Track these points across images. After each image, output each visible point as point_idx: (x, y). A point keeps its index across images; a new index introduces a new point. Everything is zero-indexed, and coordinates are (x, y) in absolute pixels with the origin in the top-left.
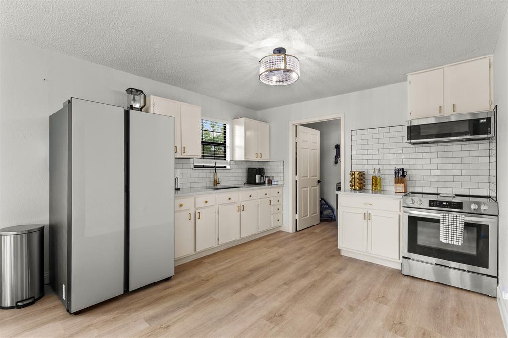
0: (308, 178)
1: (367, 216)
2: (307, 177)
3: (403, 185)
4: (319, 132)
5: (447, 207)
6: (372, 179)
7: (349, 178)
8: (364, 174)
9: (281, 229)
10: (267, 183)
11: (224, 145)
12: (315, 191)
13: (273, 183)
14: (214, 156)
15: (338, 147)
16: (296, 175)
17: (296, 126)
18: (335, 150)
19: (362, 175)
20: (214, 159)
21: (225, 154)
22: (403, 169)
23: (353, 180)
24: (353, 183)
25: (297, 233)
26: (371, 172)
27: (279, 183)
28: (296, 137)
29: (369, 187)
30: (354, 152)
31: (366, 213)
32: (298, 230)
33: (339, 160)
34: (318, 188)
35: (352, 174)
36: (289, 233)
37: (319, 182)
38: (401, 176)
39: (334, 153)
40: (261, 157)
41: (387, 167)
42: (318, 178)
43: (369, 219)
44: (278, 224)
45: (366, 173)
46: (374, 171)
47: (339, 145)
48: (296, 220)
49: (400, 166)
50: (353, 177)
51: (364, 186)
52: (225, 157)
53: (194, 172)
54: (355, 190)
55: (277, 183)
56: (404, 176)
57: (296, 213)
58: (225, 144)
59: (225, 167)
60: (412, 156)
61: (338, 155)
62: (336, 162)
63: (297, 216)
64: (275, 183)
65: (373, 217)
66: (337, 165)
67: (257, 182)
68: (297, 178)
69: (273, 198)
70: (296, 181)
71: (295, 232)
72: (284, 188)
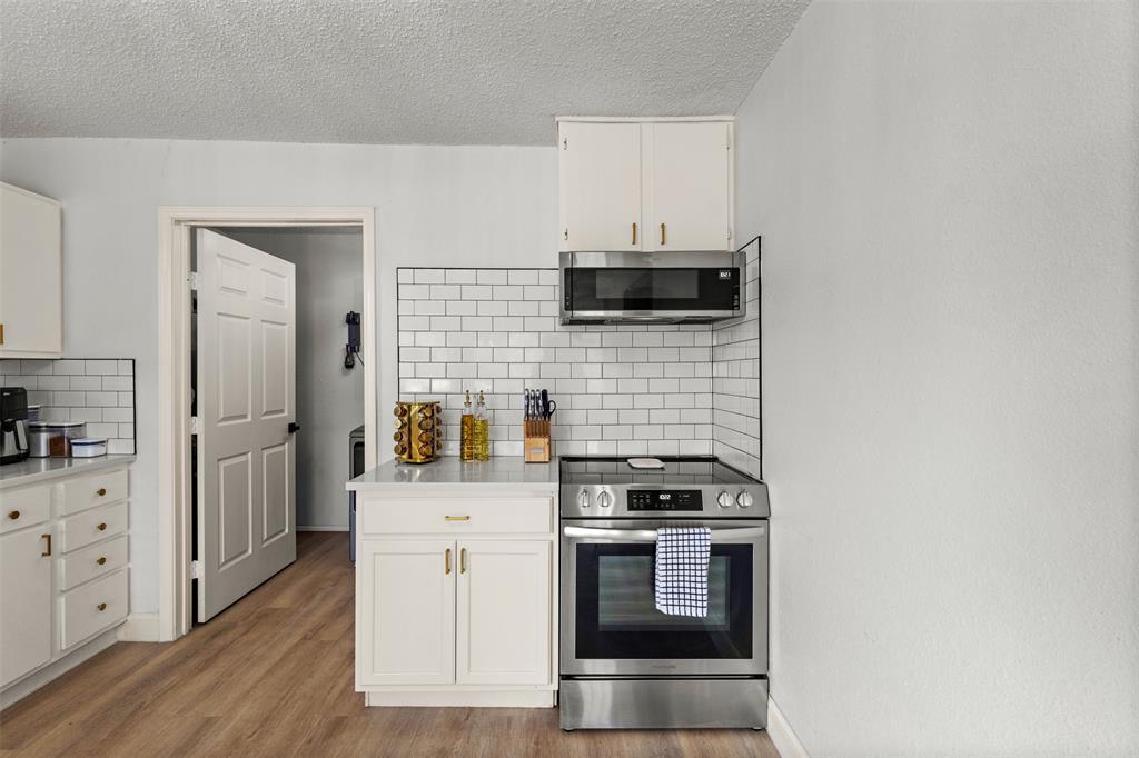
0: (249, 419)
1: (456, 561)
2: (245, 416)
3: (547, 440)
4: (290, 268)
5: (670, 509)
6: (463, 423)
7: (392, 424)
8: (439, 410)
9: (122, 636)
10: (44, 451)
12: (275, 461)
13: (77, 451)
15: (354, 320)
16: (194, 413)
17: (193, 231)
18: (346, 329)
19: (433, 410)
22: (545, 393)
23: (406, 430)
24: (405, 438)
25: (201, 631)
26: (458, 403)
27: (112, 448)
28: (194, 268)
29: (453, 448)
30: (406, 339)
31: (453, 549)
32: (202, 618)
33: (356, 359)
34: (288, 449)
35: (403, 411)
36: (158, 647)
37: (292, 428)
38: (541, 413)
39: (343, 337)
40: (2, 343)
41: (501, 386)
42: (289, 414)
43: (463, 570)
44: (104, 620)
45: (442, 406)
46: (468, 398)
47: (358, 315)
48: (195, 582)
49: (536, 386)
50: (406, 418)
51: (439, 447)
54: (411, 463)
55: (100, 450)
56: (547, 413)
57: (195, 557)
60: (563, 355)
61: (354, 345)
62: (349, 365)
63: (199, 569)
64: (90, 451)
65: (472, 561)
66: (353, 372)
68: (198, 426)
69: (62, 523)
70: (195, 437)
71: (190, 631)
72: (133, 467)
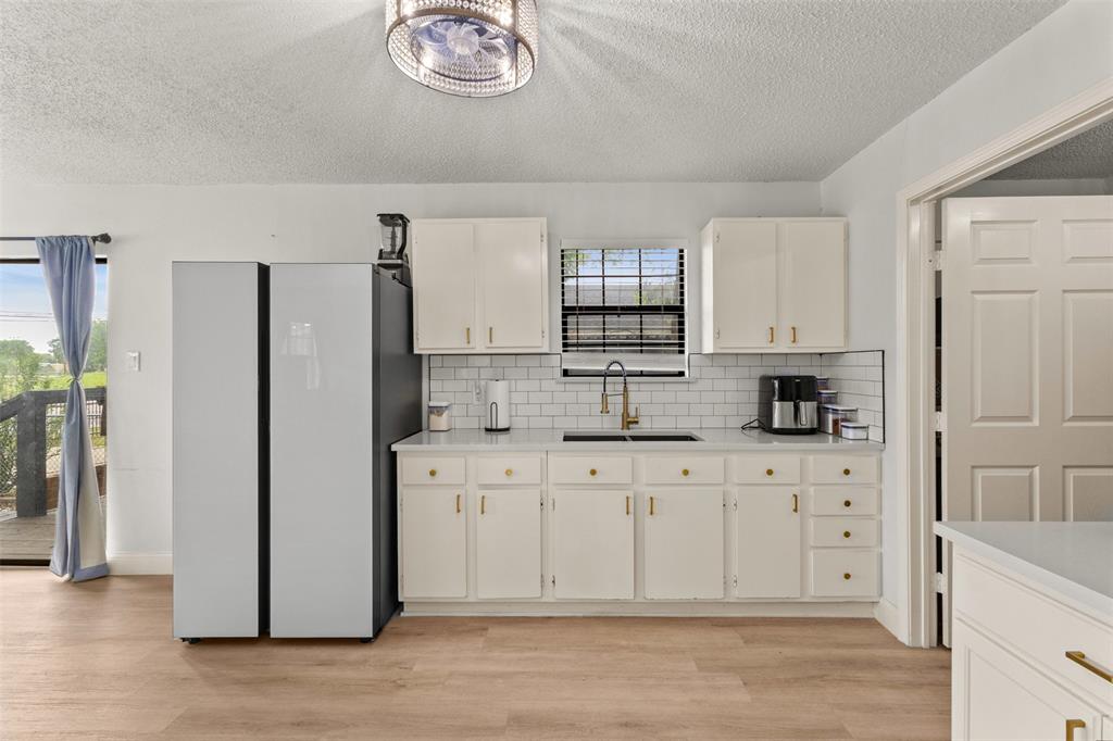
0: (1036, 422)
2: (1026, 419)
9: (876, 614)
10: (831, 431)
11: (677, 310)
14: (642, 345)
16: (938, 407)
20: (642, 351)
21: (682, 338)
27: (870, 434)
28: (938, 247)
36: (894, 642)
40: (794, 341)
48: (939, 597)
52: (682, 345)
53: (562, 387)
55: (861, 434)
57: (940, 569)
58: (682, 309)
59: (681, 374)
63: (944, 584)
64: (853, 434)
67: (776, 424)
68: (942, 422)
69: (812, 489)
70: (938, 435)
71: (932, 648)
72: (884, 455)
